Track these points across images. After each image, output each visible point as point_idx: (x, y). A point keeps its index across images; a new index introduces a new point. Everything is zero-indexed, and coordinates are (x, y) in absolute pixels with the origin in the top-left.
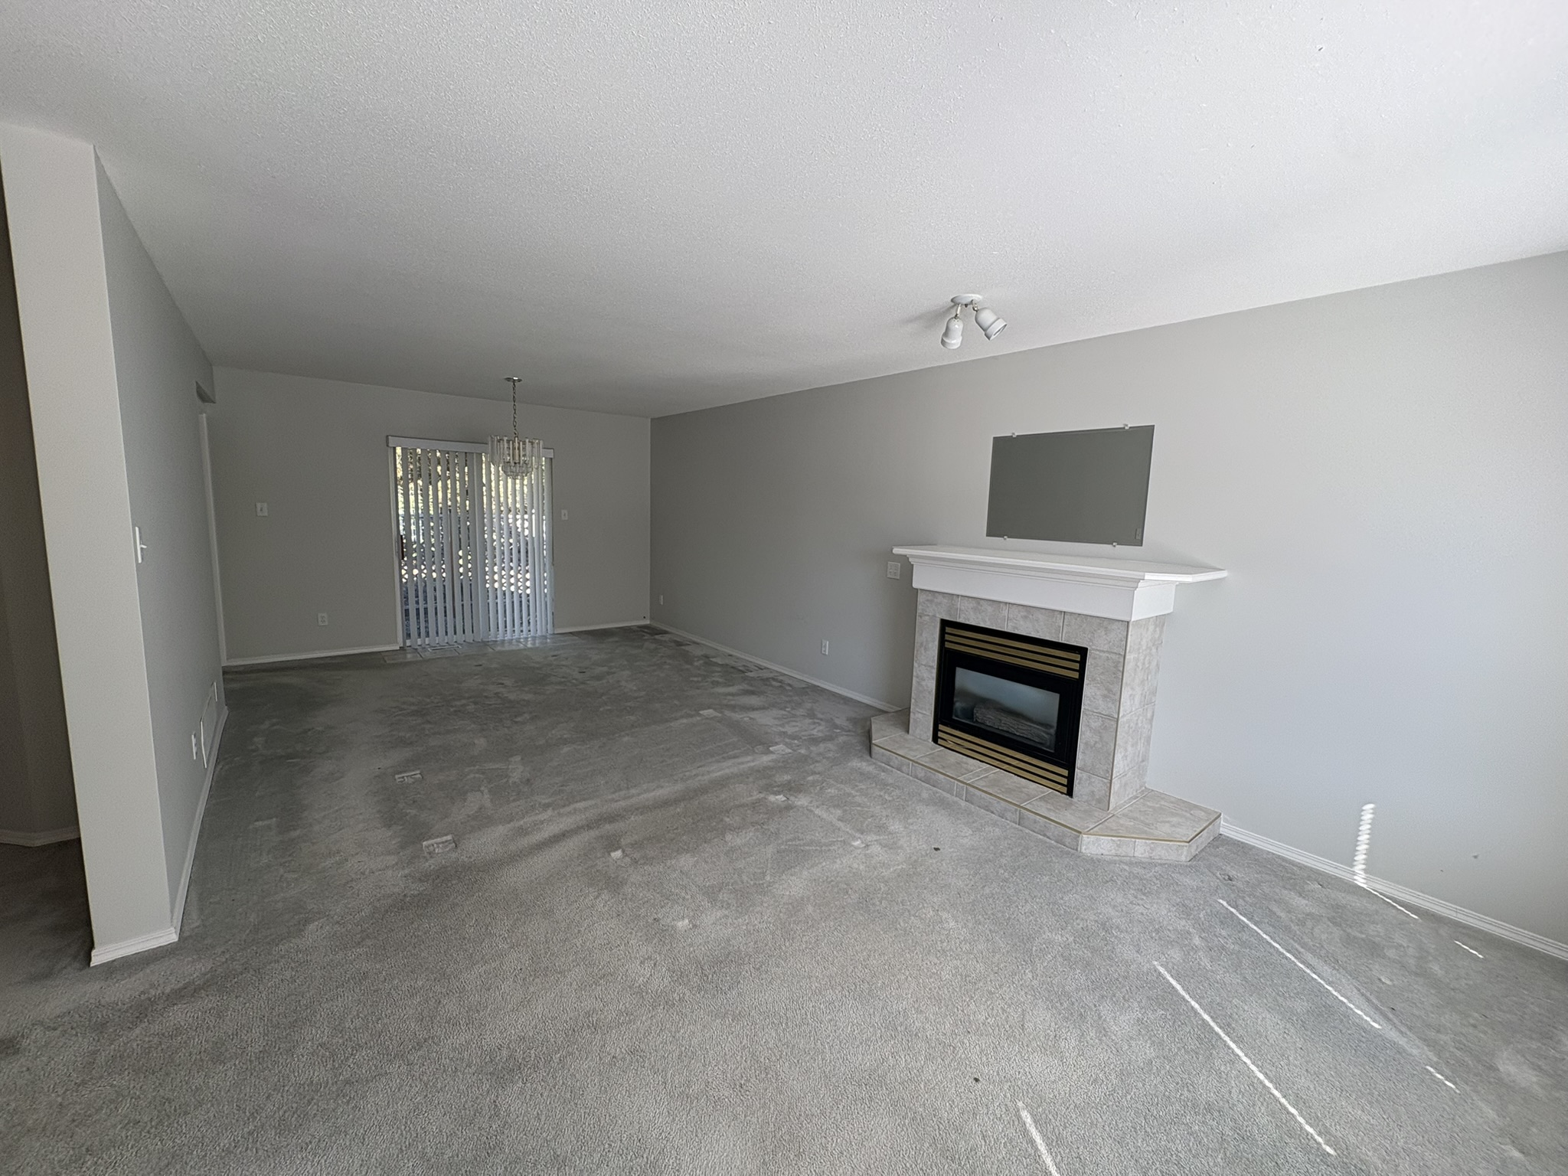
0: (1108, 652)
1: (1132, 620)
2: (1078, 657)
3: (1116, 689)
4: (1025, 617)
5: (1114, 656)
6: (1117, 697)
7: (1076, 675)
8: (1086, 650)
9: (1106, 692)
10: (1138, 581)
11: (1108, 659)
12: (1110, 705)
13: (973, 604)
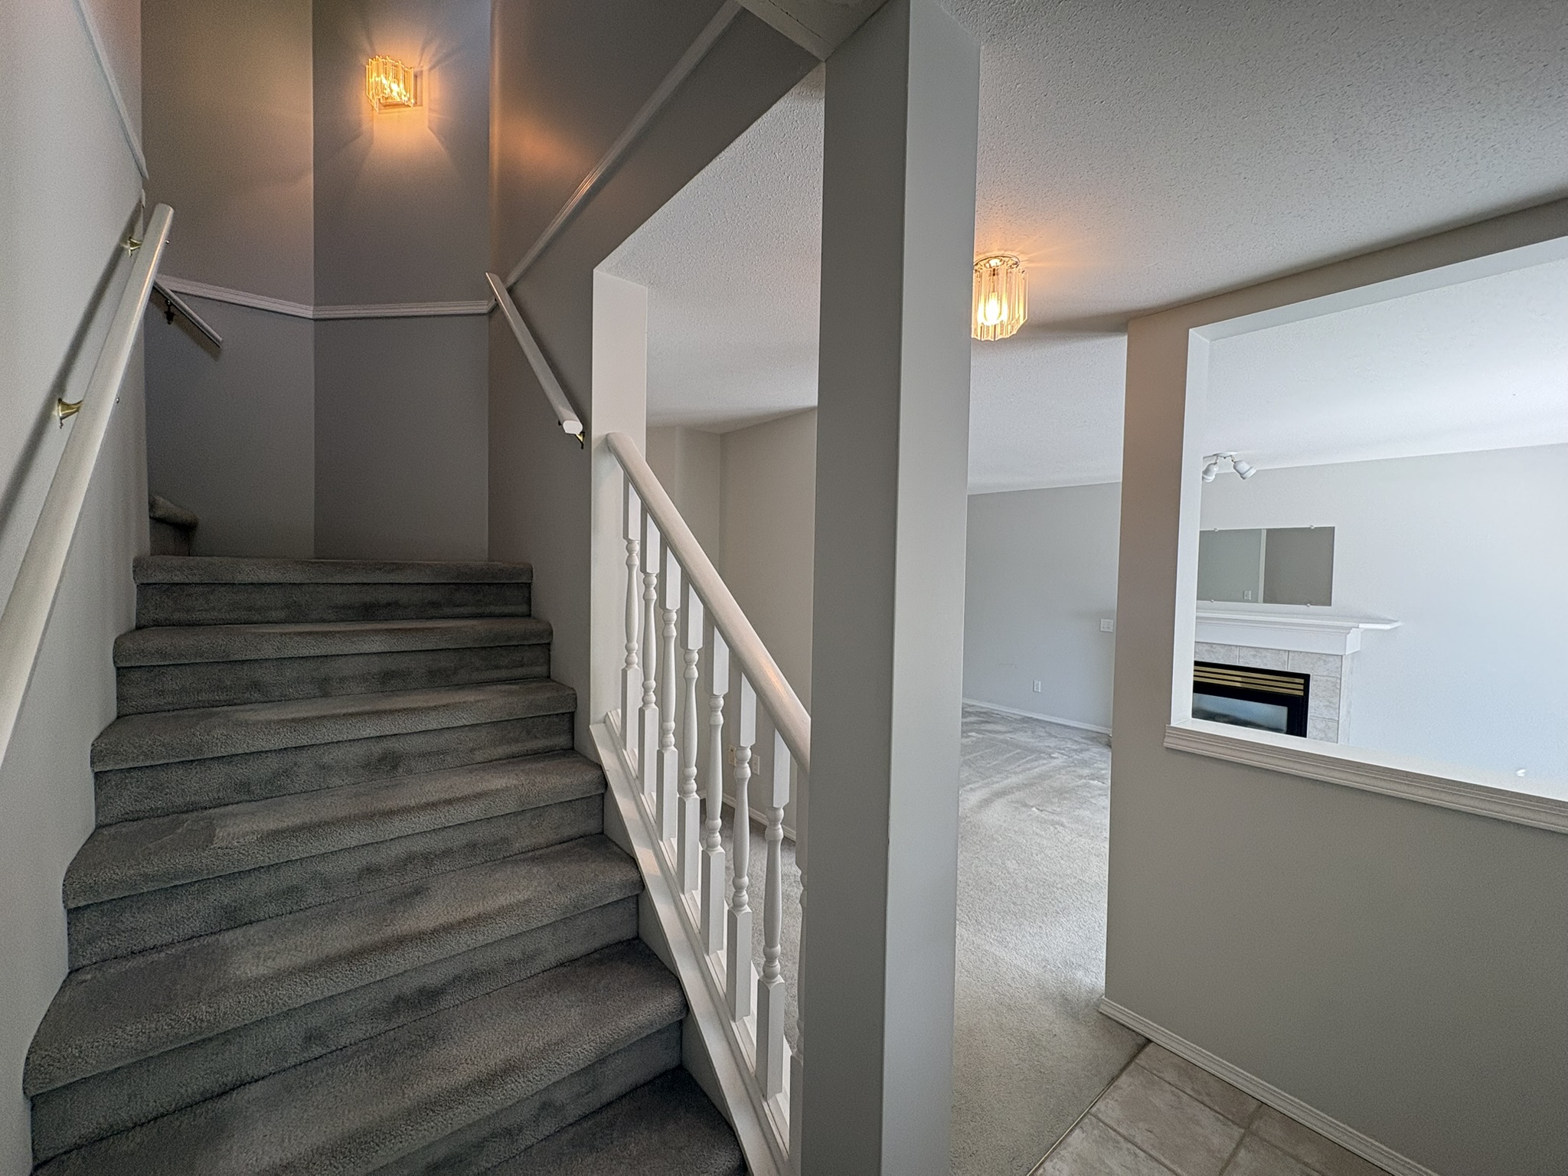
0: (1327, 676)
1: (1347, 654)
2: (1302, 681)
3: (1336, 700)
4: (1254, 656)
5: (1332, 679)
6: (1337, 706)
7: (1301, 693)
8: (1308, 676)
9: (1327, 703)
10: (1351, 628)
11: (1327, 681)
12: (1332, 712)
13: (1207, 647)
